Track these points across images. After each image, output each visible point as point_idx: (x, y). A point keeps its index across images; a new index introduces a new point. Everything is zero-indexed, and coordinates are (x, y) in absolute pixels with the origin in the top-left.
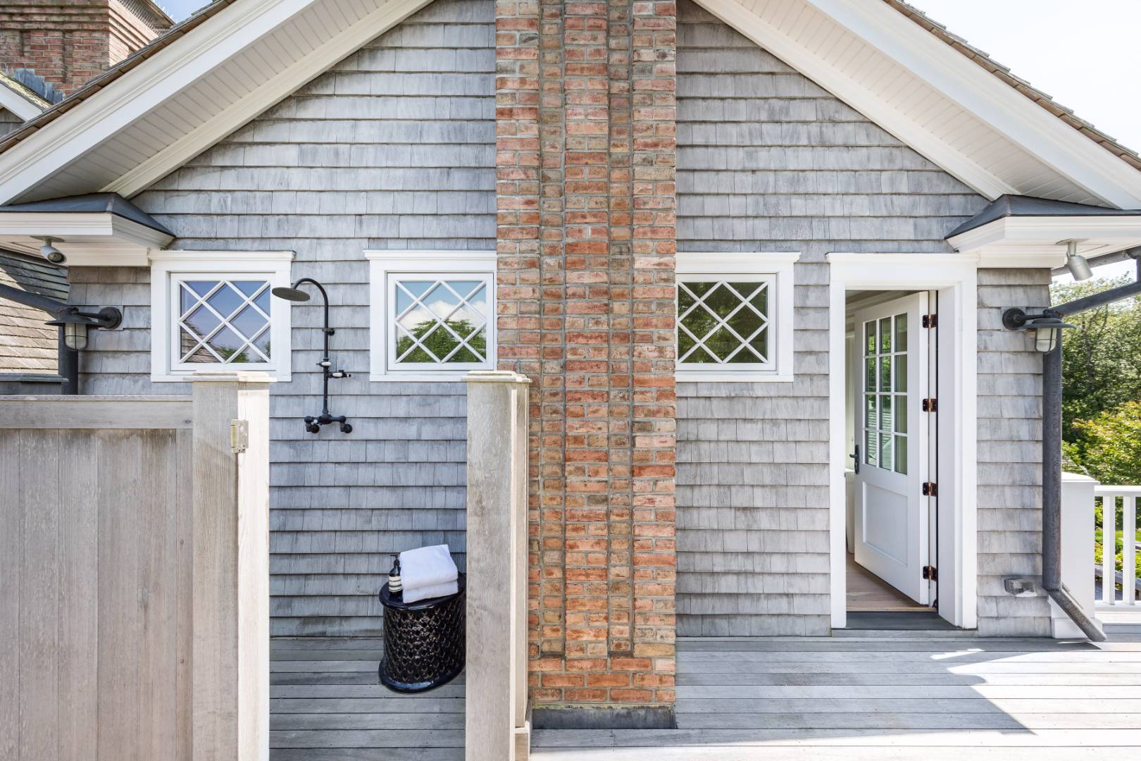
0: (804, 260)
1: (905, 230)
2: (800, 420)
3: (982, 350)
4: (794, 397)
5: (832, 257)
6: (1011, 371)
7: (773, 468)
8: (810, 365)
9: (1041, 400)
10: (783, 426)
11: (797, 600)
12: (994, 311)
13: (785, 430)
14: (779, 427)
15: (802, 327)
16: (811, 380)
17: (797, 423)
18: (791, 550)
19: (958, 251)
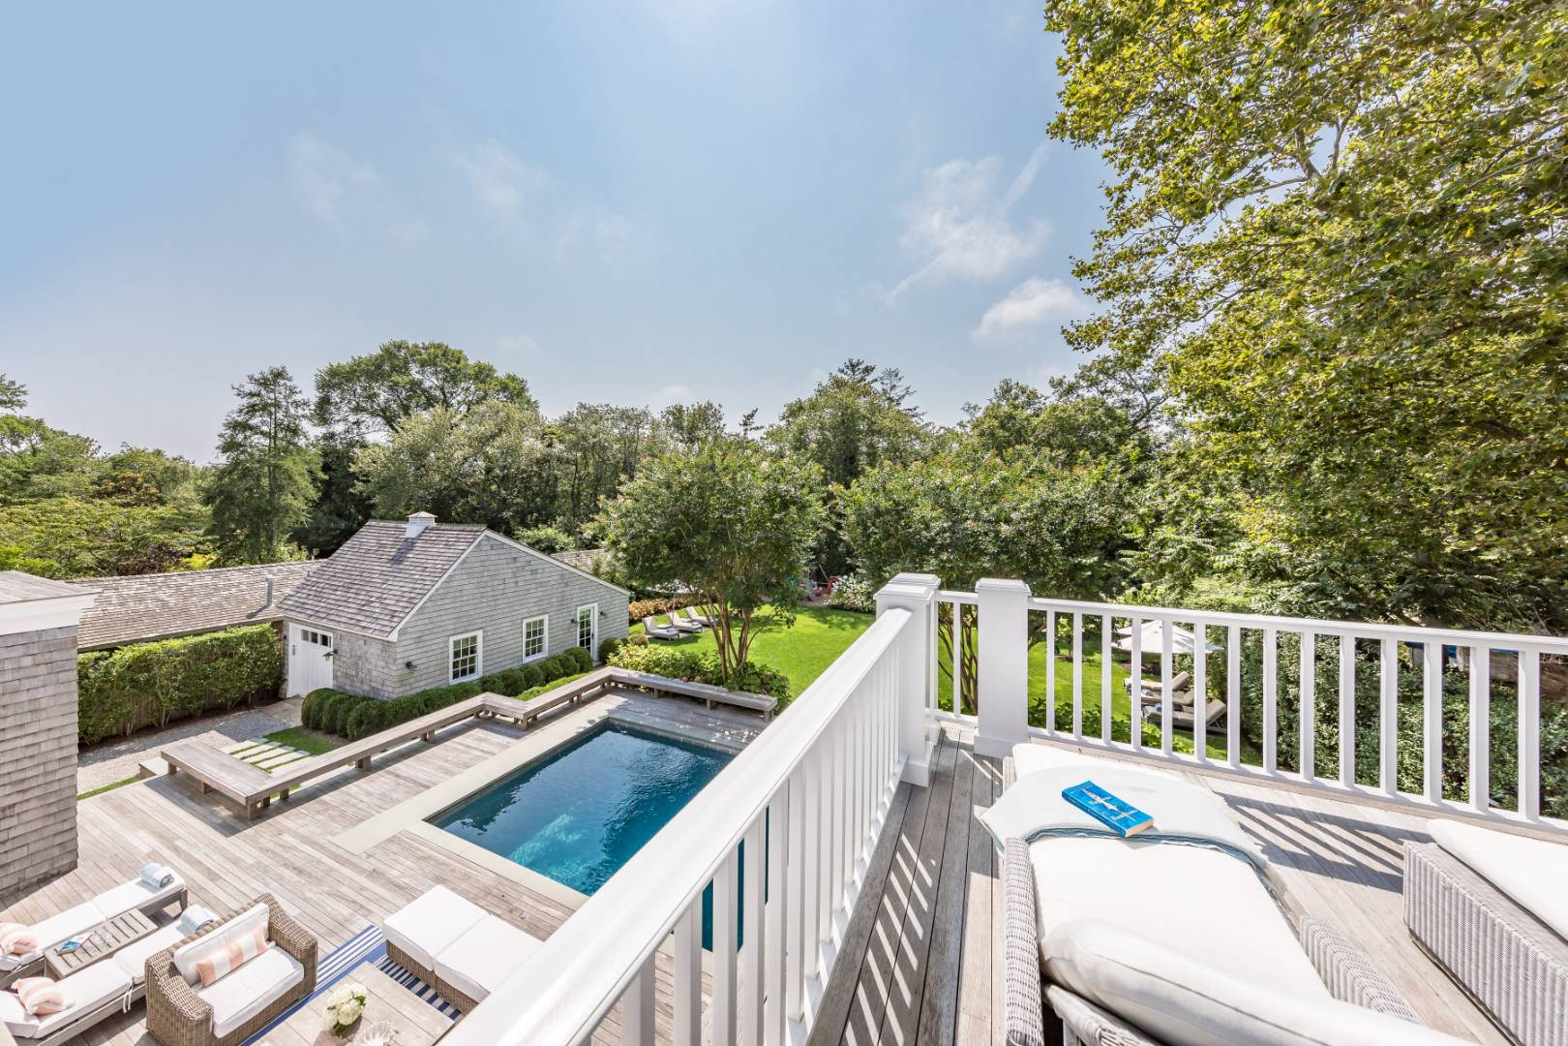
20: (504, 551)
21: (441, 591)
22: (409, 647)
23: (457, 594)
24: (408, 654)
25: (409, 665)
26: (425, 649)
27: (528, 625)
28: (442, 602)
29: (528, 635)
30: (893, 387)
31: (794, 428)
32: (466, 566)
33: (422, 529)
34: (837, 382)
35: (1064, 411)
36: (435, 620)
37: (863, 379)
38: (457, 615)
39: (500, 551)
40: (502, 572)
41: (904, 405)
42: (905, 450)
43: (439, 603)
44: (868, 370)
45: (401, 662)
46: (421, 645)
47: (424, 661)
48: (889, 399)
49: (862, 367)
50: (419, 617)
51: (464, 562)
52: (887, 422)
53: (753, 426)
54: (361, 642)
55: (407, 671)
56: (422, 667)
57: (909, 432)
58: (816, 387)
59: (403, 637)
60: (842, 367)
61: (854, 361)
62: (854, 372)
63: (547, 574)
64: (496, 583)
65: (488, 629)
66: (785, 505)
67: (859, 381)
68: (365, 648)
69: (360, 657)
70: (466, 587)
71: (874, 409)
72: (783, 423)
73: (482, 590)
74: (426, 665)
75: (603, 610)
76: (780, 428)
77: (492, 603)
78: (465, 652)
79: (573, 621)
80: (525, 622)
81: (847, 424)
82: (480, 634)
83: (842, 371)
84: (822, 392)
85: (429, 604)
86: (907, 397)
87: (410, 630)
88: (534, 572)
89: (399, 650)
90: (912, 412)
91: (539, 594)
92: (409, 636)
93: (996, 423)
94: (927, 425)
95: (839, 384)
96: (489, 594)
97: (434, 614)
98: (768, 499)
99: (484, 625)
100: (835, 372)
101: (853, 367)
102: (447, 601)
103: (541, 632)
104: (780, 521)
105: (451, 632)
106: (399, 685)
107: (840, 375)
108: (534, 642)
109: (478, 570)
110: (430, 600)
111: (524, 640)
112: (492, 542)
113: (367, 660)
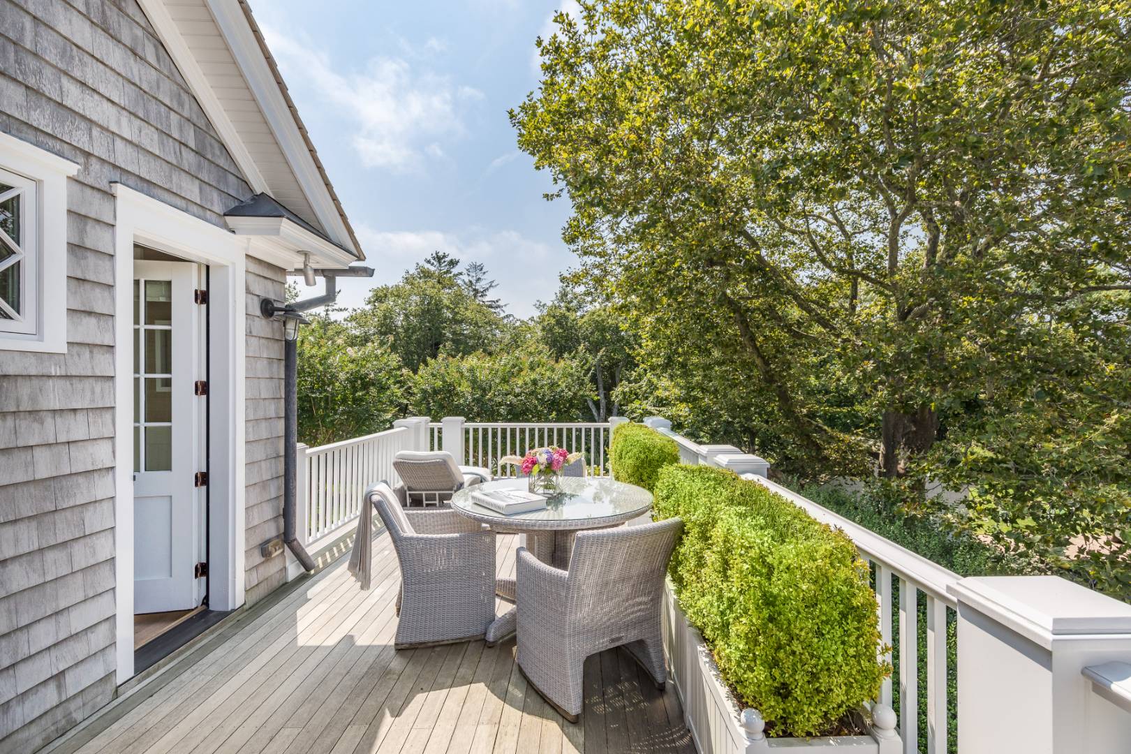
0: (81, 179)
1: (192, 190)
2: (75, 410)
3: (249, 334)
4: (66, 376)
5: (120, 190)
6: (265, 356)
7: (32, 490)
8: (90, 330)
9: (283, 383)
10: (49, 421)
11: (69, 678)
12: (256, 298)
13: (53, 428)
14: (42, 423)
15: (80, 275)
16: (91, 352)
17: (71, 416)
18: (62, 605)
19: (234, 232)
30: (478, 280)
31: (380, 314)
34: (422, 272)
35: (599, 316)
37: (448, 272)
41: (490, 296)
42: (486, 338)
44: (453, 263)
48: (475, 290)
49: (447, 259)
52: (468, 314)
53: (336, 307)
57: (488, 323)
58: (404, 274)
60: (429, 258)
61: (441, 254)
62: (439, 262)
66: (365, 386)
67: (445, 273)
71: (459, 299)
72: (368, 307)
76: (364, 314)
81: (431, 311)
83: (429, 262)
84: (409, 280)
86: (491, 290)
90: (494, 305)
93: (553, 321)
94: (507, 316)
95: (426, 275)
98: (352, 381)
100: (422, 263)
101: (439, 259)
104: (361, 399)
107: (427, 266)
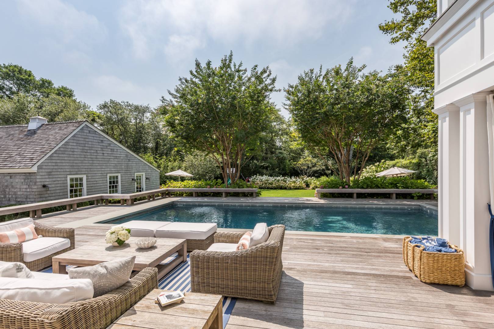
20: (96, 136)
21: (62, 149)
22: (43, 177)
23: (71, 153)
24: (43, 180)
25: (44, 186)
26: (54, 179)
27: (110, 178)
28: (63, 155)
29: (110, 183)
32: (75, 138)
33: (40, 125)
36: (59, 164)
38: (71, 164)
39: (94, 135)
40: (95, 146)
43: (60, 155)
45: (40, 184)
46: (51, 176)
47: (53, 186)
50: (49, 161)
51: (74, 136)
54: (9, 177)
55: (44, 189)
56: (52, 189)
59: (41, 170)
63: (119, 153)
64: (92, 151)
65: (89, 175)
68: (11, 180)
69: (7, 186)
70: (76, 150)
73: (85, 154)
74: (54, 189)
75: (148, 177)
77: (91, 162)
78: (77, 186)
79: (133, 179)
80: (109, 175)
82: (84, 177)
85: (55, 155)
87: (44, 167)
88: (112, 150)
89: (38, 177)
91: (116, 162)
92: (44, 171)
96: (89, 157)
97: (58, 161)
99: (87, 172)
102: (65, 155)
103: (117, 182)
105: (68, 173)
106: (39, 196)
108: (113, 186)
109: (82, 142)
110: (55, 153)
111: (108, 185)
112: (89, 129)
113: (13, 187)
